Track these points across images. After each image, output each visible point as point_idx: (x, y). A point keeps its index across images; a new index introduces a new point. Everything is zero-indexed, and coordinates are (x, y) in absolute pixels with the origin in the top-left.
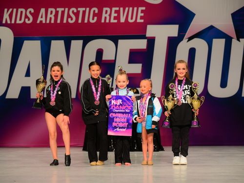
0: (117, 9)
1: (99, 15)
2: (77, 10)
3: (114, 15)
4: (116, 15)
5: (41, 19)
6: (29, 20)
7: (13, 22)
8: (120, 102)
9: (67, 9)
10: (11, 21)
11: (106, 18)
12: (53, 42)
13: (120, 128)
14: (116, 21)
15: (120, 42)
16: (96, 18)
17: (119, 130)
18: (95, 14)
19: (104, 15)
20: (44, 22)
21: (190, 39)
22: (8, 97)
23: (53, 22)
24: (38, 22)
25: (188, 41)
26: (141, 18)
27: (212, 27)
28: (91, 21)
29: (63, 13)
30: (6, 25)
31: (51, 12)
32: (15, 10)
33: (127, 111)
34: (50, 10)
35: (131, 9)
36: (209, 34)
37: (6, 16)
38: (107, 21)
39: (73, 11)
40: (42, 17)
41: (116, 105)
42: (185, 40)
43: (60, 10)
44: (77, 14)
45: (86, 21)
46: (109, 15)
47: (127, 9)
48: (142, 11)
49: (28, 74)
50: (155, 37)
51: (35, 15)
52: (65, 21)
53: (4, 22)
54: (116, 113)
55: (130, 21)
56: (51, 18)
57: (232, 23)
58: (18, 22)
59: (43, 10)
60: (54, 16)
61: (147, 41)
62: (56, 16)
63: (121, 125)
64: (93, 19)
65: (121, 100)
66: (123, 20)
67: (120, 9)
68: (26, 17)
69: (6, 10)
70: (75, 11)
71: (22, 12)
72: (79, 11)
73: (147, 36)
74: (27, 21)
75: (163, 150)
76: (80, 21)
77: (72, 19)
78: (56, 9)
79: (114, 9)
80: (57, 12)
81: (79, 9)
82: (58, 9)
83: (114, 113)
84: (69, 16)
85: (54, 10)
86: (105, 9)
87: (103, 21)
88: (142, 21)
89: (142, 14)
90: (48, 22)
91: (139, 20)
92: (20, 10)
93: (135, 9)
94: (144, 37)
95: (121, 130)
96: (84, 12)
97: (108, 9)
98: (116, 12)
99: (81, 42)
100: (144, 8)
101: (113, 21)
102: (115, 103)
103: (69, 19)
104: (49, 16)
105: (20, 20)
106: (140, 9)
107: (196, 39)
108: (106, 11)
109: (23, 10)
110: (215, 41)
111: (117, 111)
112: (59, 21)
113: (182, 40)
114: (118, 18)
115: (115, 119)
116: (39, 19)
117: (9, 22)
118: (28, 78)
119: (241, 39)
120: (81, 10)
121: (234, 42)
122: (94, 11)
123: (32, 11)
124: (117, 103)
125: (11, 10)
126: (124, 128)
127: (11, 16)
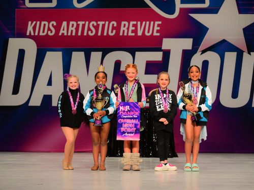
0: (135, 23)
1: (118, 28)
2: (97, 23)
3: (131, 28)
4: (134, 28)
5: (63, 32)
6: (51, 32)
7: (36, 34)
8: (127, 108)
9: (87, 23)
10: (34, 33)
11: (124, 31)
12: (74, 54)
13: (128, 133)
14: (133, 34)
15: (137, 54)
16: (114, 31)
17: (127, 135)
18: (113, 28)
19: (122, 28)
20: (65, 34)
21: (203, 52)
22: (31, 104)
23: (74, 34)
24: (60, 34)
25: (201, 54)
26: (158, 31)
27: (224, 41)
28: (110, 34)
29: (84, 26)
30: (30, 37)
31: (73, 25)
32: (38, 23)
33: (134, 116)
34: (71, 23)
35: (148, 23)
36: (222, 47)
37: (30, 28)
38: (125, 34)
39: (93, 25)
40: (64, 30)
41: (124, 111)
42: (199, 53)
43: (81, 23)
44: (97, 27)
45: (105, 34)
46: (127, 28)
47: (144, 23)
48: (158, 25)
49: (50, 83)
50: (170, 50)
51: (58, 28)
52: (85, 34)
53: (28, 34)
54: (124, 118)
55: (147, 34)
56: (72, 31)
57: (244, 38)
58: (41, 34)
59: (65, 23)
60: (75, 29)
61: (163, 53)
62: (77, 29)
63: (129, 130)
64: (112, 32)
65: (129, 107)
66: (140, 33)
67: (137, 23)
68: (49, 29)
69: (30, 23)
70: (95, 24)
71: (45, 25)
72: (99, 24)
73: (163, 48)
74: (50, 34)
75: (177, 156)
76: (99, 34)
77: (92, 32)
78: (77, 23)
79: (132, 23)
80: (78, 25)
81: (99, 23)
82: (79, 23)
83: (122, 118)
84: (89, 29)
85: (75, 23)
86: (123, 23)
87: (121, 34)
88: (158, 34)
89: (159, 28)
90: (69, 34)
91: (155, 34)
92: (43, 23)
93: (152, 23)
94: (159, 49)
95: (129, 135)
96: (103, 26)
97: (127, 23)
98: (134, 25)
99: (100, 54)
100: (160, 23)
101: (130, 34)
102: (123, 110)
103: (90, 32)
104: (70, 28)
105: (43, 32)
106: (157, 23)
107: (209, 53)
108: (125, 25)
109: (46, 23)
110: (227, 54)
111: (125, 117)
112: (79, 34)
113: (196, 53)
114: (135, 31)
115: (123, 124)
116: (61, 32)
117: (32, 34)
118: (50, 86)
119: (251, 53)
120: (101, 23)
121: (245, 55)
122: (113, 25)
123: (55, 23)
124: (125, 109)
125: (34, 22)
126: (132, 133)
127: (34, 28)
